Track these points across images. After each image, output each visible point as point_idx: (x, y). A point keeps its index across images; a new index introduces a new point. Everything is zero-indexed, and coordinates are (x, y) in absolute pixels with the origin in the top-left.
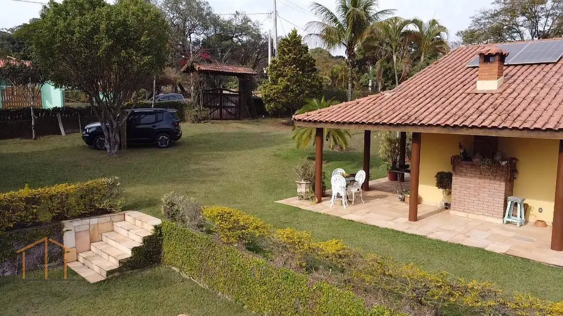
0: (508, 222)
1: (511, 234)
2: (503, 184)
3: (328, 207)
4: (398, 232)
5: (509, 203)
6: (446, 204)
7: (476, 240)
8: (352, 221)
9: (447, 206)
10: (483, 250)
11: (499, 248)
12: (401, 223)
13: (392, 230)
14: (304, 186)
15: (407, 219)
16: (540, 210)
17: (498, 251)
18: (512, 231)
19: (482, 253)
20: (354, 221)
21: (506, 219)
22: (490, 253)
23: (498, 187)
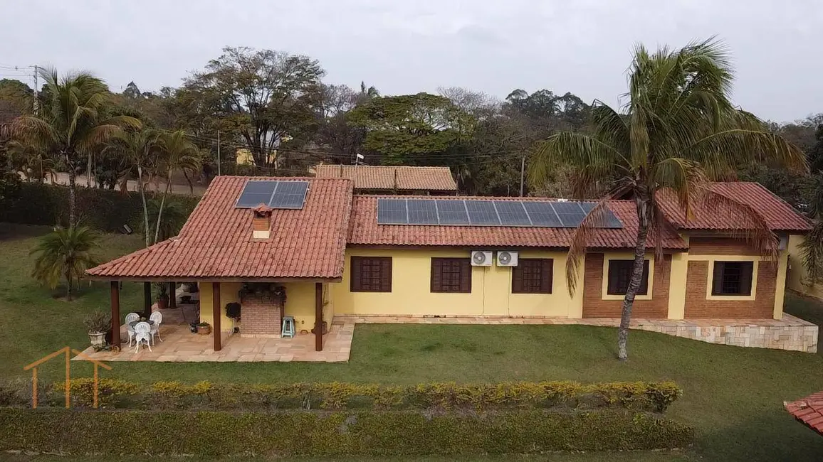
0: (284, 336)
1: (289, 345)
2: (279, 308)
3: (130, 353)
4: (213, 362)
5: (284, 322)
6: (235, 329)
7: (270, 355)
8: (168, 362)
9: (236, 330)
10: (278, 362)
11: (286, 358)
12: (210, 355)
13: (209, 362)
14: (100, 338)
15: (213, 350)
16: (303, 322)
17: (287, 361)
18: (289, 342)
19: (278, 364)
20: (170, 362)
21: (283, 334)
22: (283, 363)
23: (276, 311)
